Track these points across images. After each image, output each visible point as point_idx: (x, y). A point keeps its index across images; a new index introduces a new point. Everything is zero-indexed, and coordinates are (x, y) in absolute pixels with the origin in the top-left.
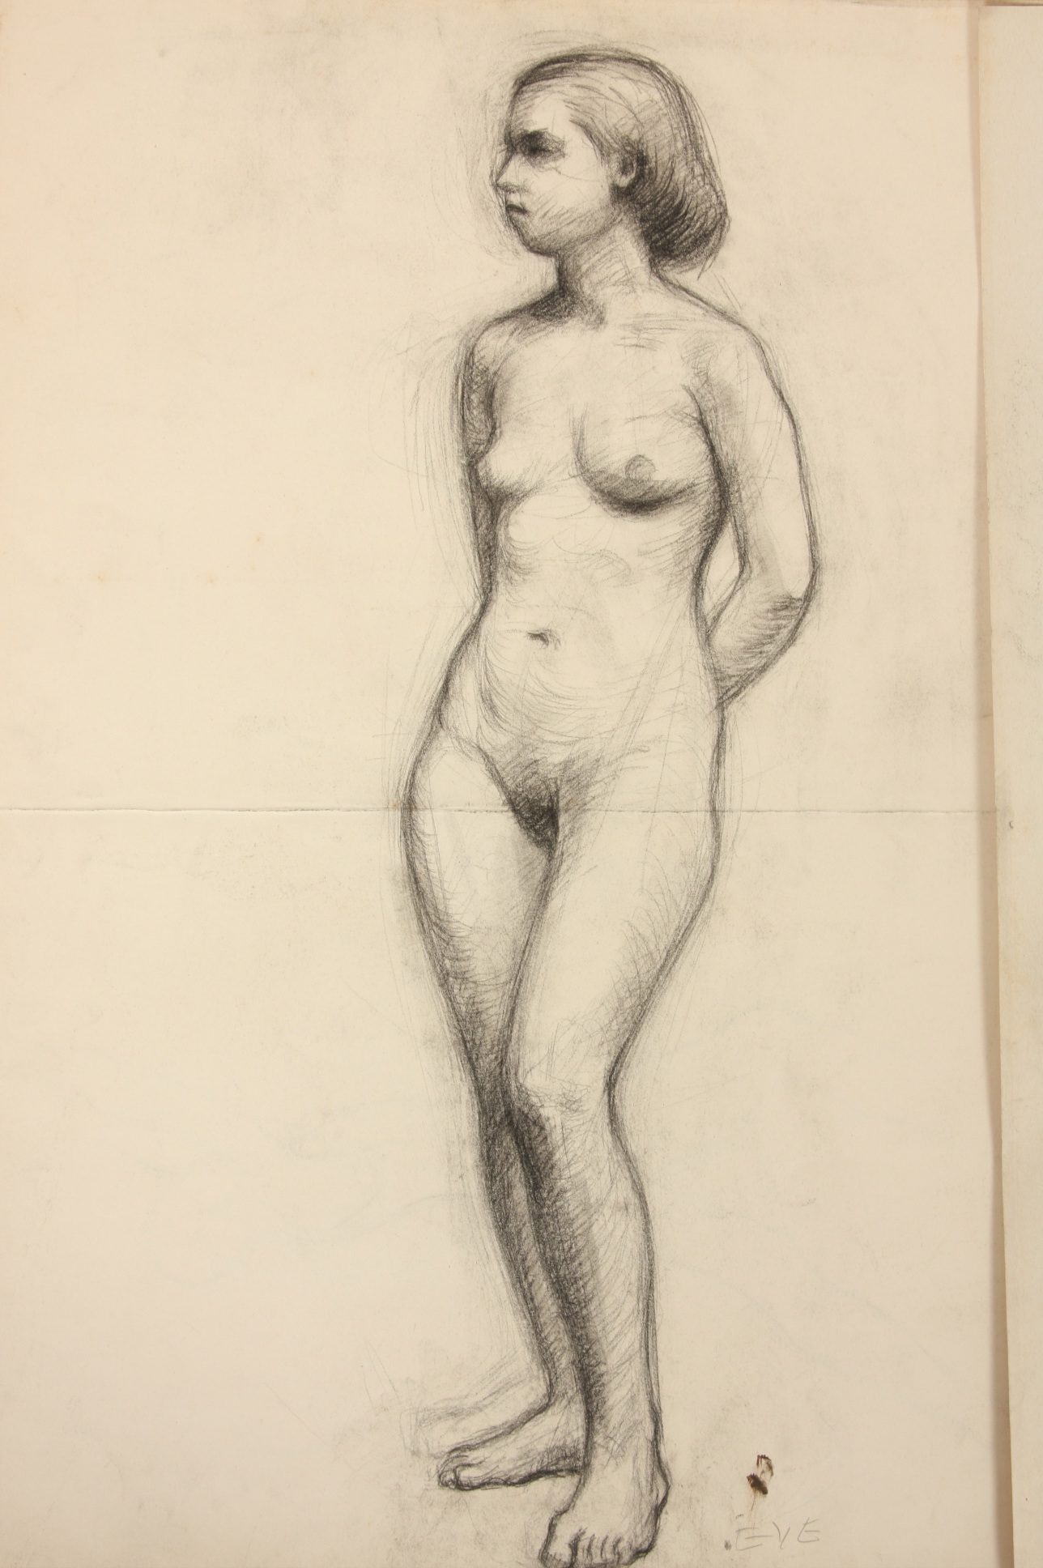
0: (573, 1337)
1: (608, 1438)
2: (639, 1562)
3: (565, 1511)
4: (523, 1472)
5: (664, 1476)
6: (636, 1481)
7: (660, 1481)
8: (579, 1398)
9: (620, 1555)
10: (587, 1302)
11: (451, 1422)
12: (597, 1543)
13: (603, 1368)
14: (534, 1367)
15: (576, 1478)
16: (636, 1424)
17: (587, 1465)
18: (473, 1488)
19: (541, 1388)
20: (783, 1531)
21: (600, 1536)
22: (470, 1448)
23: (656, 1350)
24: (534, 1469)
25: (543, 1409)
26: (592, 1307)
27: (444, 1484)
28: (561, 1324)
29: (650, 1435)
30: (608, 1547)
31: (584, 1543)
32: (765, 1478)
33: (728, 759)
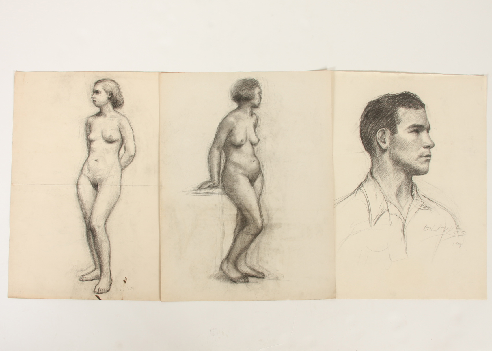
0: (99, 260)
1: (104, 274)
2: (108, 292)
3: (97, 285)
4: (92, 279)
5: (112, 280)
6: (108, 281)
7: (111, 281)
8: (100, 269)
9: (105, 291)
10: (101, 255)
11: (81, 272)
12: (102, 289)
13: (103, 265)
14: (93, 264)
15: (99, 280)
16: (108, 272)
17: (101, 278)
18: (84, 281)
19: (94, 267)
20: (128, 288)
21: (102, 288)
22: (84, 275)
23: (111, 262)
24: (93, 279)
25: (94, 270)
26: (102, 256)
27: (80, 281)
28: (97, 258)
29: (110, 274)
30: (103, 290)
31: (100, 289)
32: (126, 281)
33: (122, 178)
